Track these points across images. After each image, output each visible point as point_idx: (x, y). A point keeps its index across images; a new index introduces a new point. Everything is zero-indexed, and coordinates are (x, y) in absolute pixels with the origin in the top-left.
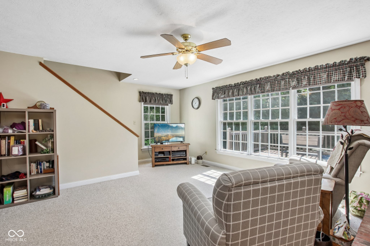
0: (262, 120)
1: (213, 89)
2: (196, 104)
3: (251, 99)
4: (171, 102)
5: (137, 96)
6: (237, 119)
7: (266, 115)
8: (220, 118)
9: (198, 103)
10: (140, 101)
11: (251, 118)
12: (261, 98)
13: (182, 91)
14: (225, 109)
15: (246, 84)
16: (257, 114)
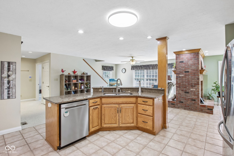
0: (149, 78)
1: (132, 66)
2: (124, 71)
3: (145, 71)
4: (113, 70)
5: (101, 67)
6: (140, 77)
7: (150, 76)
8: (134, 77)
9: (125, 71)
10: (103, 70)
11: (146, 77)
12: (149, 71)
13: (116, 65)
14: (136, 74)
15: (144, 66)
16: (147, 76)
